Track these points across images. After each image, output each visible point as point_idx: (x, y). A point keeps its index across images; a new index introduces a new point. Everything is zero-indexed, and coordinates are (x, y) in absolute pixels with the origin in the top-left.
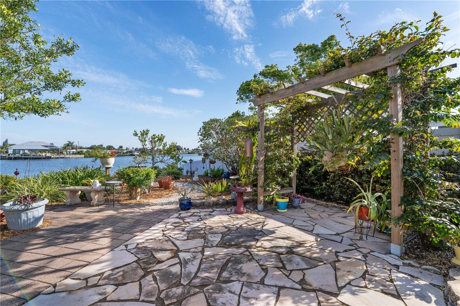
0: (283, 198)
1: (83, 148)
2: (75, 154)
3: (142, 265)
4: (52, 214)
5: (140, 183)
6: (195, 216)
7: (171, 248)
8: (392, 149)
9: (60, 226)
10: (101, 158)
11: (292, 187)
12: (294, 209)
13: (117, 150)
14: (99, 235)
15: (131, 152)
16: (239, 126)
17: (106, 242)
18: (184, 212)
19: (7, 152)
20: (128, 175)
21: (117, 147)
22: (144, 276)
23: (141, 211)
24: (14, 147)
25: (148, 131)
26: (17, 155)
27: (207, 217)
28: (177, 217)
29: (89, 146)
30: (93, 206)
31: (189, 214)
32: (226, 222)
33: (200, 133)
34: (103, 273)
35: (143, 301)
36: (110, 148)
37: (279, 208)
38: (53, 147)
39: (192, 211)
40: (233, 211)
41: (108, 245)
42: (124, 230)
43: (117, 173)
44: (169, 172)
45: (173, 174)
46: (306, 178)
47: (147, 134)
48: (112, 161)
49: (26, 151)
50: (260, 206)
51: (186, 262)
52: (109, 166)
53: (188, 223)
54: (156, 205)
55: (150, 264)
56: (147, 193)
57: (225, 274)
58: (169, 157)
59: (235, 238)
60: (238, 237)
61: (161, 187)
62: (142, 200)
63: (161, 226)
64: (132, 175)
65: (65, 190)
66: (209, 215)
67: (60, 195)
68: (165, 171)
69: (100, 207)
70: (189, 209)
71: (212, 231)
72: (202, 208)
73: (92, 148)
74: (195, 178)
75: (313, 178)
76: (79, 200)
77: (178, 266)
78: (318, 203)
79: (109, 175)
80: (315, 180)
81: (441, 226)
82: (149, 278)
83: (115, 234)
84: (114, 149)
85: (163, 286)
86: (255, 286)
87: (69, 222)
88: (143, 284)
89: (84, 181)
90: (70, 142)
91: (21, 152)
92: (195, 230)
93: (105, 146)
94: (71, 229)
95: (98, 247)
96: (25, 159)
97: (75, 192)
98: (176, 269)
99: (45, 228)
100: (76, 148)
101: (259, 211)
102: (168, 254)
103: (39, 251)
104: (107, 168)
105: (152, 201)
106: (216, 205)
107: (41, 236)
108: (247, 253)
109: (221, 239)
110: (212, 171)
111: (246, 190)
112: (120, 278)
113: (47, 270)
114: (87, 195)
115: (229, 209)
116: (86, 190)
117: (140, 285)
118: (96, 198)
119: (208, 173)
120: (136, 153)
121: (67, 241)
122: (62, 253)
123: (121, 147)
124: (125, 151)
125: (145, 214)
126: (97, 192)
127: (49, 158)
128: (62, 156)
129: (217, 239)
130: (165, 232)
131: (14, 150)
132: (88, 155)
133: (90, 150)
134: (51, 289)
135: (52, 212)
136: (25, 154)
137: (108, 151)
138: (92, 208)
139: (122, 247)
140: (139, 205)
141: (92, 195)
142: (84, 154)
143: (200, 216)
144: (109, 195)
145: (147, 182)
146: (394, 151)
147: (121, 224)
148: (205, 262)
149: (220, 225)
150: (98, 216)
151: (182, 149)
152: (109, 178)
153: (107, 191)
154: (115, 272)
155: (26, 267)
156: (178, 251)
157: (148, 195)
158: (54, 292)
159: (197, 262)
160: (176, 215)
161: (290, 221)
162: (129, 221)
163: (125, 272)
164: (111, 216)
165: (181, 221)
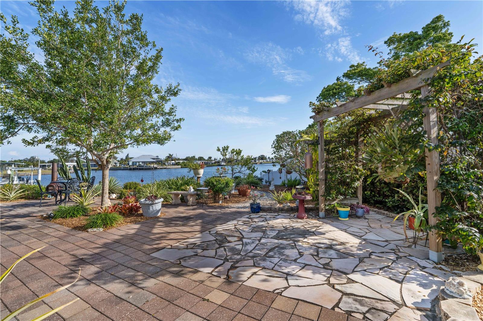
0: (344, 207)
1: (180, 160)
2: (174, 165)
3: (218, 242)
4: (165, 209)
5: (221, 190)
6: (262, 217)
7: (238, 236)
8: (427, 162)
9: (170, 217)
10: (194, 169)
11: (357, 197)
12: (357, 219)
13: (206, 160)
14: (193, 224)
15: (219, 162)
16: (305, 140)
17: (198, 228)
18: (254, 214)
19: (128, 164)
20: (213, 183)
21: (206, 158)
22: (219, 248)
23: (222, 211)
24: (133, 160)
25: (228, 147)
26: (135, 166)
27: (272, 219)
28: (248, 218)
29: (184, 158)
30: (189, 206)
31: (257, 216)
32: (286, 223)
33: (273, 146)
34: (196, 244)
35: (217, 258)
36: (201, 159)
37: (339, 217)
38: (158, 159)
39: (261, 214)
40: (296, 216)
41: (199, 230)
42: (209, 223)
43: (205, 182)
44: (249, 182)
45: (252, 183)
46: (378, 189)
47: (227, 149)
48: (201, 171)
49: (141, 163)
50: (322, 214)
51: (247, 244)
52: (200, 176)
53: (255, 222)
54: (233, 208)
55: (224, 242)
56: (228, 199)
57: (271, 254)
58: (246, 168)
59: (288, 235)
60: (291, 234)
61: (240, 194)
62: (223, 204)
63: (235, 222)
64: (215, 183)
65: (171, 194)
66: (274, 217)
67: (168, 197)
68: (245, 181)
69: (194, 207)
70: (258, 212)
71: (272, 228)
72: (269, 212)
73: (186, 159)
74: (272, 188)
75: (385, 190)
76: (180, 202)
77: (241, 246)
78: (388, 215)
79: (199, 183)
80: (387, 192)
81: (465, 234)
82: (222, 249)
83: (203, 224)
84: (204, 160)
85: (229, 254)
86: (289, 261)
87: (175, 215)
88: (218, 251)
89: (183, 187)
90: (170, 155)
91: (138, 164)
92: (258, 227)
93: (197, 157)
94: (177, 219)
95: (193, 230)
96: (140, 169)
97: (177, 195)
98: (240, 247)
99: (162, 217)
100: (175, 159)
101: (320, 218)
102: (236, 239)
103: (161, 229)
104: (199, 178)
105: (230, 204)
106: (281, 210)
107: (161, 221)
108: (293, 245)
109: (277, 234)
110: (289, 181)
111: (305, 197)
112: (205, 247)
113: (167, 238)
114: (185, 198)
115: (292, 215)
116: (185, 194)
117: (216, 251)
118: (191, 200)
119: (285, 183)
120: (223, 164)
121: (176, 225)
122: (173, 231)
123: (210, 158)
124: (213, 162)
125: (224, 214)
126: (192, 195)
127: (156, 168)
128: (165, 167)
129: (274, 234)
130: (236, 226)
131: (133, 162)
132: (184, 166)
133: (186, 161)
134: (170, 247)
135: (164, 208)
136: (140, 165)
137: (199, 162)
138: (188, 207)
139: (207, 232)
140: (221, 207)
141: (188, 197)
142: (181, 165)
143: (266, 218)
144: (200, 199)
145: (227, 190)
146: (429, 164)
147: (207, 219)
148: (259, 246)
149: (281, 225)
150: (192, 213)
151: (266, 159)
152: (199, 185)
153: (198, 195)
154: (202, 244)
155: (158, 236)
156: (243, 237)
157: (228, 201)
158: (171, 248)
159: (253, 245)
160: (247, 216)
161: (345, 228)
162: (212, 217)
163: (208, 245)
164: (201, 213)
165: (250, 220)
